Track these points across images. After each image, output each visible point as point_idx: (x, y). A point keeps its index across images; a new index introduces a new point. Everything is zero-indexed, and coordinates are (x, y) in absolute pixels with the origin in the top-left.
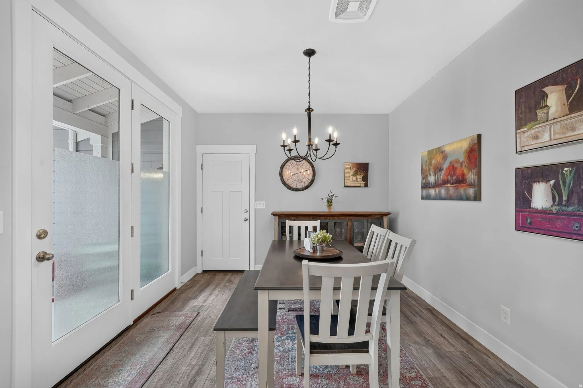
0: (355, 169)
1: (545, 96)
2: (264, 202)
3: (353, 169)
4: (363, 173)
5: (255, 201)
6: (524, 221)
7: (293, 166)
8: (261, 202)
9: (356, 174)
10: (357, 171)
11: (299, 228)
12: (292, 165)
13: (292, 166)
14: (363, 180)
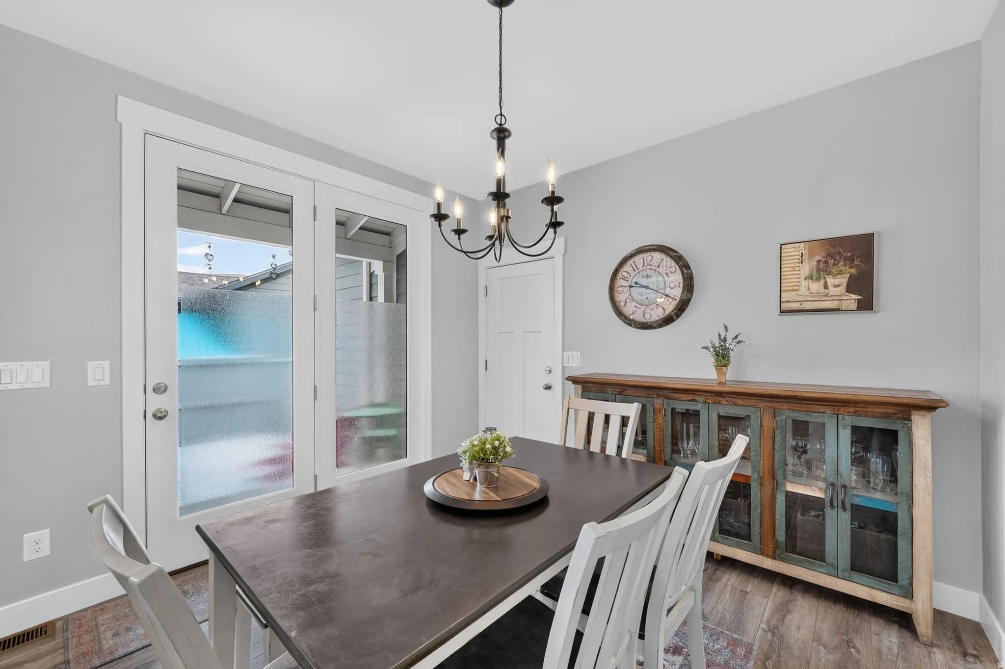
0: (818, 258)
2: (579, 353)
3: (810, 258)
4: (851, 267)
5: (564, 350)
7: (638, 271)
8: (574, 353)
9: (821, 271)
10: (826, 262)
12: (635, 269)
13: (635, 271)
14: (849, 289)
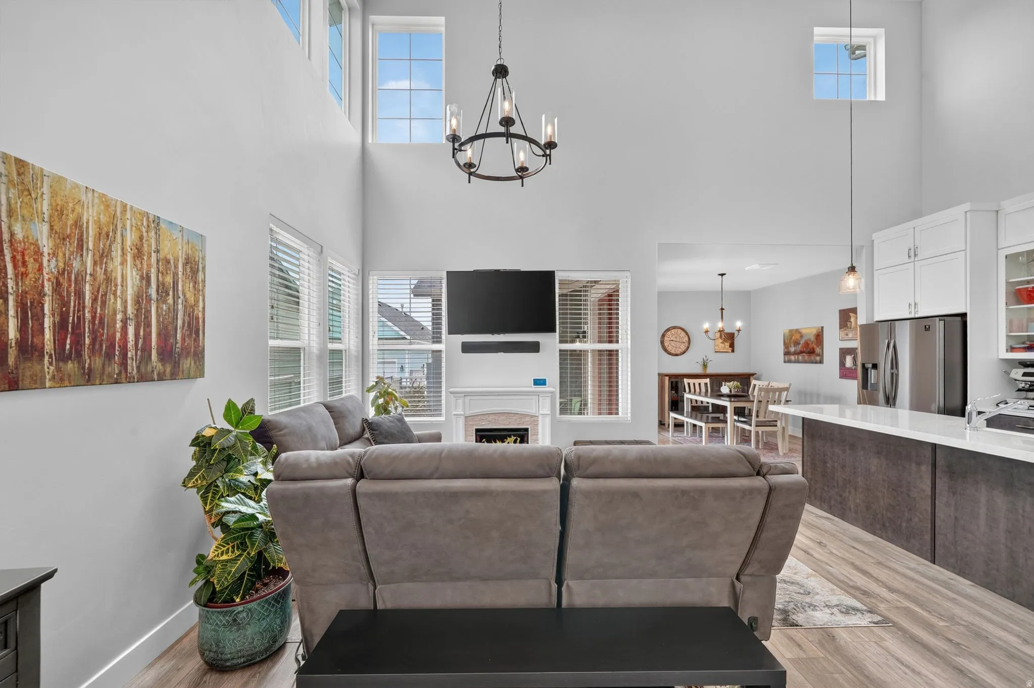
0: (723, 337)
1: (850, 317)
4: (730, 341)
6: (843, 374)
10: (725, 339)
11: (694, 384)
14: (730, 347)
